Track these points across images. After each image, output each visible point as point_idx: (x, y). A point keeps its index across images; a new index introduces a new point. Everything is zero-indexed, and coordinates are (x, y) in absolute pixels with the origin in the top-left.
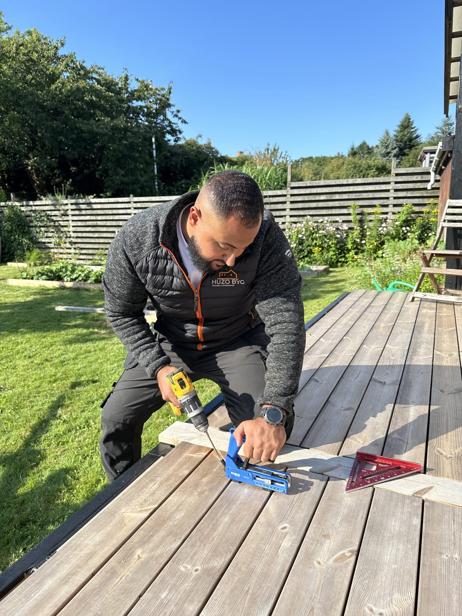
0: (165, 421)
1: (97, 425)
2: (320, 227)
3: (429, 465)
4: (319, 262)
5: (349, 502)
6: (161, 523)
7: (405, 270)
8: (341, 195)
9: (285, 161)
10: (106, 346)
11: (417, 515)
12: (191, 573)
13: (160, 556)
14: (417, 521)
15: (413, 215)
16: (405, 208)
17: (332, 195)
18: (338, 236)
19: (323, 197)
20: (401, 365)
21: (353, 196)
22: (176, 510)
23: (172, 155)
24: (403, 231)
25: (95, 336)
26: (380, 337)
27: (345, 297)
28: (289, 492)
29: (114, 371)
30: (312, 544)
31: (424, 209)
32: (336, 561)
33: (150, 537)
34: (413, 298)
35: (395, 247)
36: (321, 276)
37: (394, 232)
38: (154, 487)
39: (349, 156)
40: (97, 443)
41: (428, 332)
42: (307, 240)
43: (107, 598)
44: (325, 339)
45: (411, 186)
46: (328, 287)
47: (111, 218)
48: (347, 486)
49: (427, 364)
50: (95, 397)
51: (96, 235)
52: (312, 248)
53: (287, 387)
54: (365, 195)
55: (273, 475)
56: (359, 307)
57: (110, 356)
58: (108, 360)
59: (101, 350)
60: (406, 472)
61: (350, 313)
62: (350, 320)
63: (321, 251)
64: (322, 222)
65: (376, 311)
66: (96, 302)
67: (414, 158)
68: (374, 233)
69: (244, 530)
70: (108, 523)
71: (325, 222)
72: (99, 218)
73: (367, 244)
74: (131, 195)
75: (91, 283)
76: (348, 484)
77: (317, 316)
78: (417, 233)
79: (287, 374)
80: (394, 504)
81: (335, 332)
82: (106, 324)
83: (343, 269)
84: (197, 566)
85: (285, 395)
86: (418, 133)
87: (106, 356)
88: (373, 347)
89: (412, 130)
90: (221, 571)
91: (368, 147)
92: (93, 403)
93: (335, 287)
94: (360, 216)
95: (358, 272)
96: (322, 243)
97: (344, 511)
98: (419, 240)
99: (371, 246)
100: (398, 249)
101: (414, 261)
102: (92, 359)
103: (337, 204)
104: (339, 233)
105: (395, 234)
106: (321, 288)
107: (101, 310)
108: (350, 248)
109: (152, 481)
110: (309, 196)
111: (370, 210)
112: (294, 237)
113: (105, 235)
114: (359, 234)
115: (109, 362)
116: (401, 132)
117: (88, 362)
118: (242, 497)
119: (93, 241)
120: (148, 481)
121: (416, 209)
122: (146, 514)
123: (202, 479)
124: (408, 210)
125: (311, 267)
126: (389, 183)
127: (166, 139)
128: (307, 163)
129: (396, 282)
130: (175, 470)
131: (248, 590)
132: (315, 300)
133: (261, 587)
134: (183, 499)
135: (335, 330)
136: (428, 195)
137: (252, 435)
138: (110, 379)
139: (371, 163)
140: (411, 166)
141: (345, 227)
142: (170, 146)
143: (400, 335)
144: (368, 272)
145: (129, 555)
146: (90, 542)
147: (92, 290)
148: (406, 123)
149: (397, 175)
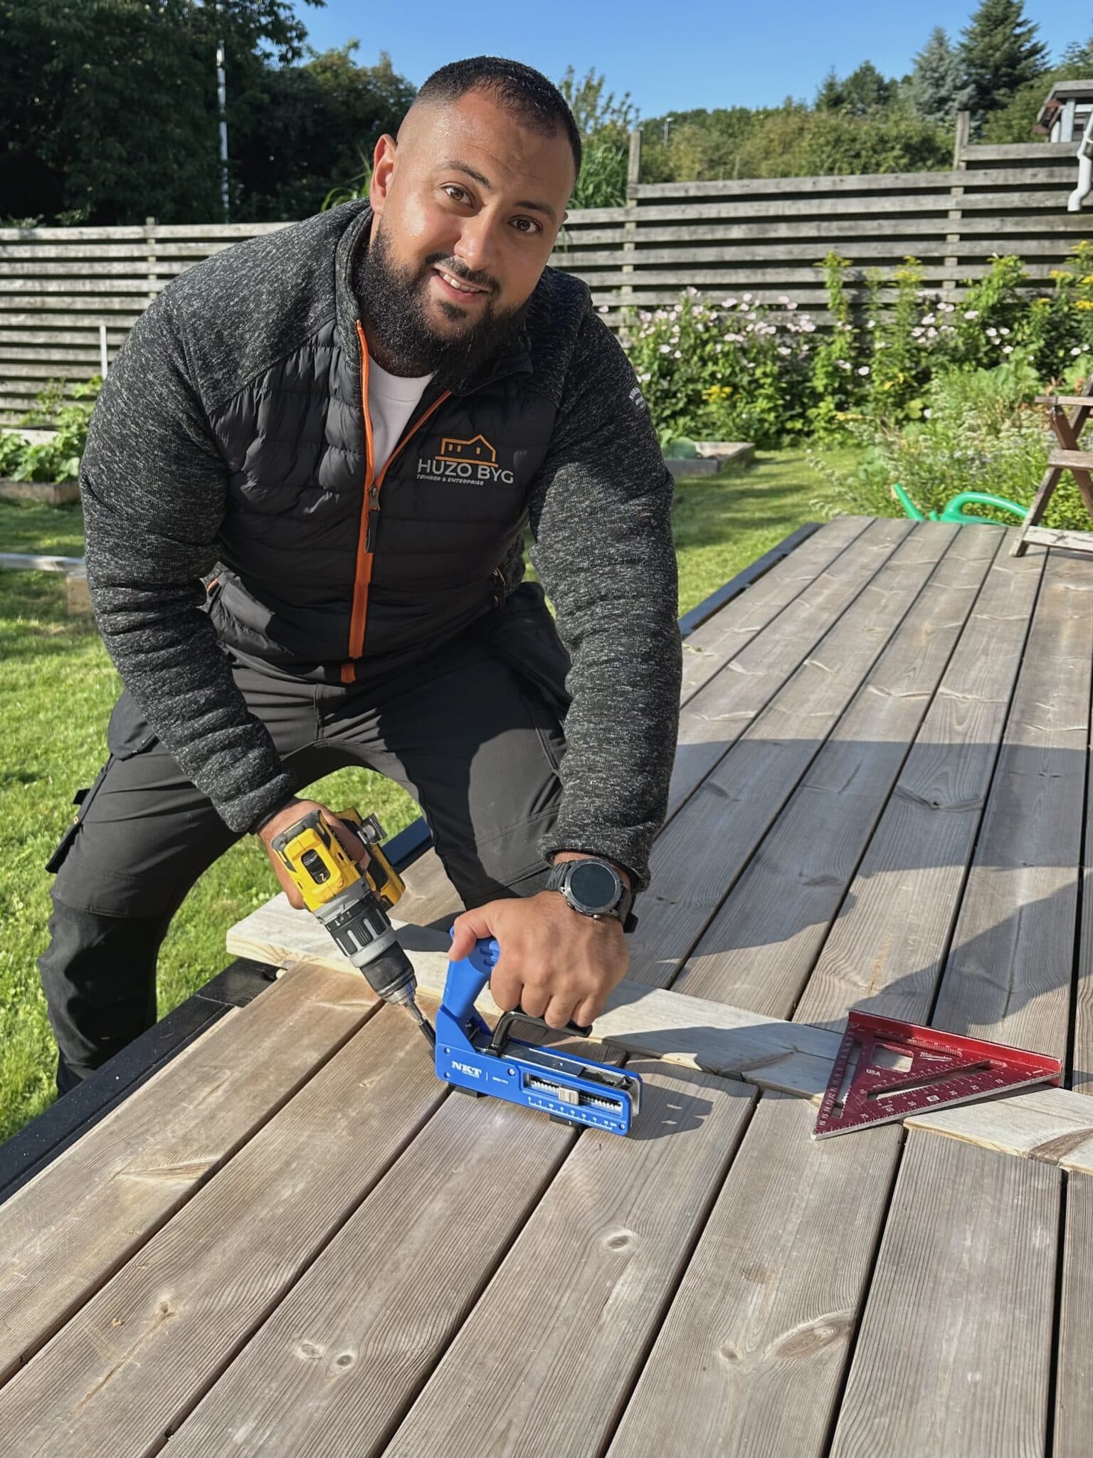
0: (239, 906)
1: (32, 909)
2: (729, 323)
3: (1081, 1064)
4: (723, 431)
5: (826, 1170)
6: (231, 1212)
7: (995, 458)
8: (793, 225)
9: (620, 123)
10: (63, 672)
11: (1046, 1220)
12: (328, 1368)
13: (230, 1311)
14: (1044, 1239)
15: (1019, 291)
16: (995, 269)
17: (768, 226)
18: (785, 351)
19: (737, 232)
20: (989, 746)
21: (833, 229)
22: (280, 1172)
23: (275, 100)
24: (988, 339)
25: (33, 641)
26: (919, 661)
27: (807, 537)
28: (636, 1129)
29: (86, 747)
30: (707, 1295)
31: (1057, 273)
32: (785, 1350)
33: (199, 1252)
34: (1024, 546)
35: (963, 387)
36: (728, 475)
37: (960, 341)
38: (211, 1099)
39: (818, 107)
40: (30, 965)
41: (1073, 651)
42: (687, 361)
43: (66, 1433)
44: (744, 665)
45: (1015, 200)
46: (752, 509)
47: (88, 286)
48: (820, 1118)
49: (1070, 745)
50: (29, 825)
51: (41, 338)
52: (700, 386)
53: (633, 797)
54: (870, 228)
55: (583, 1073)
56: (852, 569)
57: (76, 702)
58: (70, 712)
59: (49, 682)
60: (1008, 1081)
61: (823, 587)
62: (822, 608)
63: (730, 397)
64: (734, 307)
65: (905, 582)
66: (37, 539)
67: (1023, 118)
68: (898, 345)
69: (492, 1243)
70: (69, 1204)
71: (744, 307)
72: (53, 286)
73: (874, 377)
74: (150, 220)
75: (21, 481)
76: (821, 1112)
77: (713, 596)
78: (1032, 347)
79: (631, 756)
80: (969, 1181)
81: (778, 642)
82: (66, 606)
83: (800, 453)
84: (346, 1348)
85: (625, 820)
86: (1037, 38)
87: (64, 701)
88: (897, 692)
89: (1018, 31)
90: (422, 1365)
91: (879, 81)
92: (22, 842)
93: (771, 508)
94: (854, 292)
95: (845, 464)
96: (733, 373)
97: (809, 1196)
98: (1039, 369)
99: (887, 385)
100: (973, 394)
101: (1024, 431)
102: (21, 709)
103: (780, 252)
104: (788, 341)
105: (962, 348)
106: (728, 509)
107: (52, 564)
108: (821, 389)
109: (206, 1079)
110: (693, 228)
111: (885, 273)
112: (645, 351)
113: (67, 338)
114: (851, 348)
115: (71, 721)
116: (983, 35)
117: (9, 719)
118: (486, 1142)
119: (30, 354)
120: (194, 1079)
121: (1031, 272)
122: (188, 1182)
123: (360, 1079)
124: (1005, 274)
125: (697, 445)
126: (945, 190)
127: (258, 52)
128: (687, 129)
129: (968, 496)
130: (276, 1051)
131: (507, 1430)
132: (708, 548)
133: (546, 1420)
134: (303, 1139)
135: (777, 637)
136: (1070, 229)
137: (519, 946)
138: (73, 772)
139: (889, 129)
140: (1019, 140)
141: (806, 323)
142: (269, 73)
143: (983, 658)
144: (881, 463)
145: (136, 1302)
146: (15, 1260)
147: (24, 504)
148: (1000, 9)
149: (972, 165)
